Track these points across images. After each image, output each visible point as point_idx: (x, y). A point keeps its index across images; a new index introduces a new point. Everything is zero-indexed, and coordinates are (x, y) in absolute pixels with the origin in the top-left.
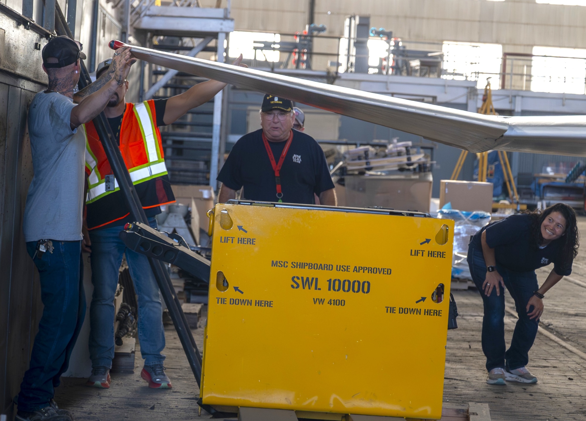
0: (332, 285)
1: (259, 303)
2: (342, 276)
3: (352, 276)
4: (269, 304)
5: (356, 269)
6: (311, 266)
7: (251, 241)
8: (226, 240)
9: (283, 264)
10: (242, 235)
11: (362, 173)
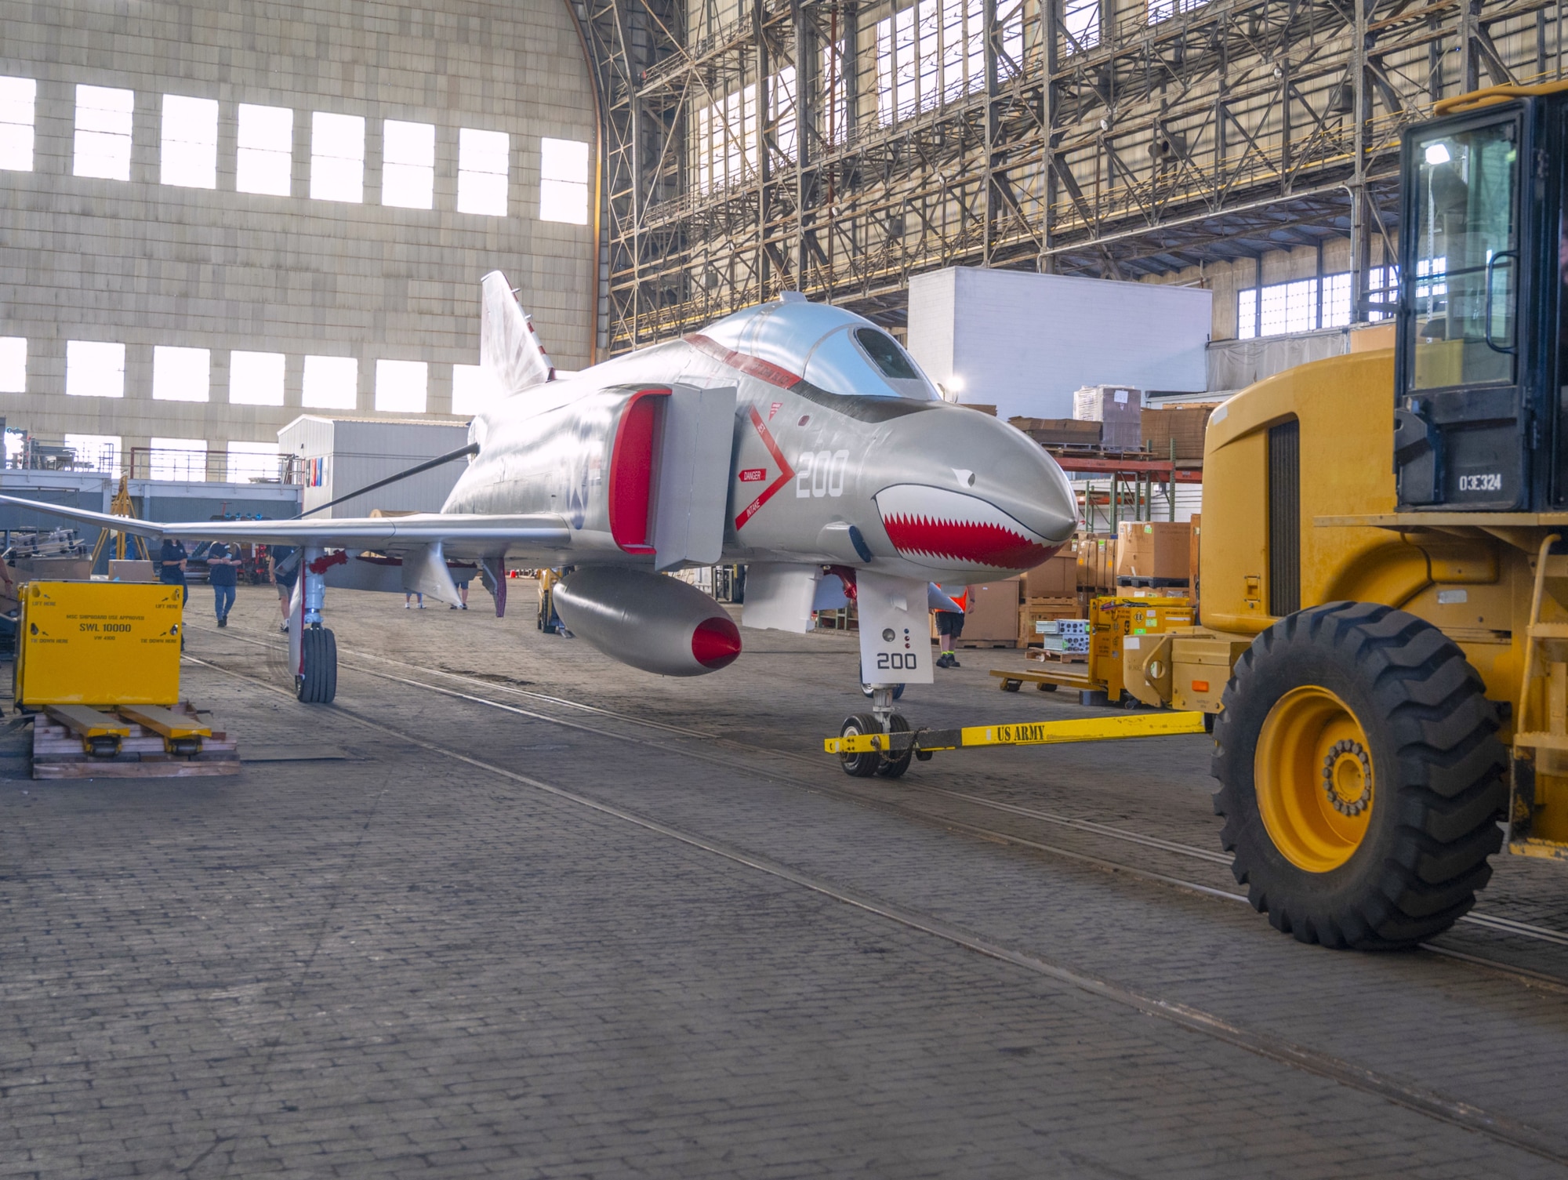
0: (106, 628)
1: (59, 641)
2: (113, 622)
3: (119, 622)
4: (65, 641)
5: (122, 618)
6: (93, 617)
7: (53, 604)
8: (37, 603)
9: (74, 617)
10: (46, 600)
11: (28, 556)
